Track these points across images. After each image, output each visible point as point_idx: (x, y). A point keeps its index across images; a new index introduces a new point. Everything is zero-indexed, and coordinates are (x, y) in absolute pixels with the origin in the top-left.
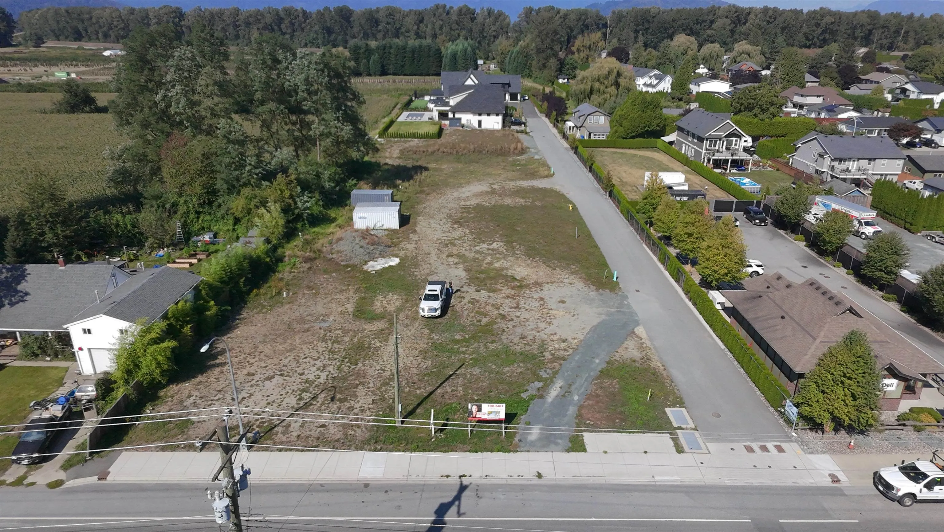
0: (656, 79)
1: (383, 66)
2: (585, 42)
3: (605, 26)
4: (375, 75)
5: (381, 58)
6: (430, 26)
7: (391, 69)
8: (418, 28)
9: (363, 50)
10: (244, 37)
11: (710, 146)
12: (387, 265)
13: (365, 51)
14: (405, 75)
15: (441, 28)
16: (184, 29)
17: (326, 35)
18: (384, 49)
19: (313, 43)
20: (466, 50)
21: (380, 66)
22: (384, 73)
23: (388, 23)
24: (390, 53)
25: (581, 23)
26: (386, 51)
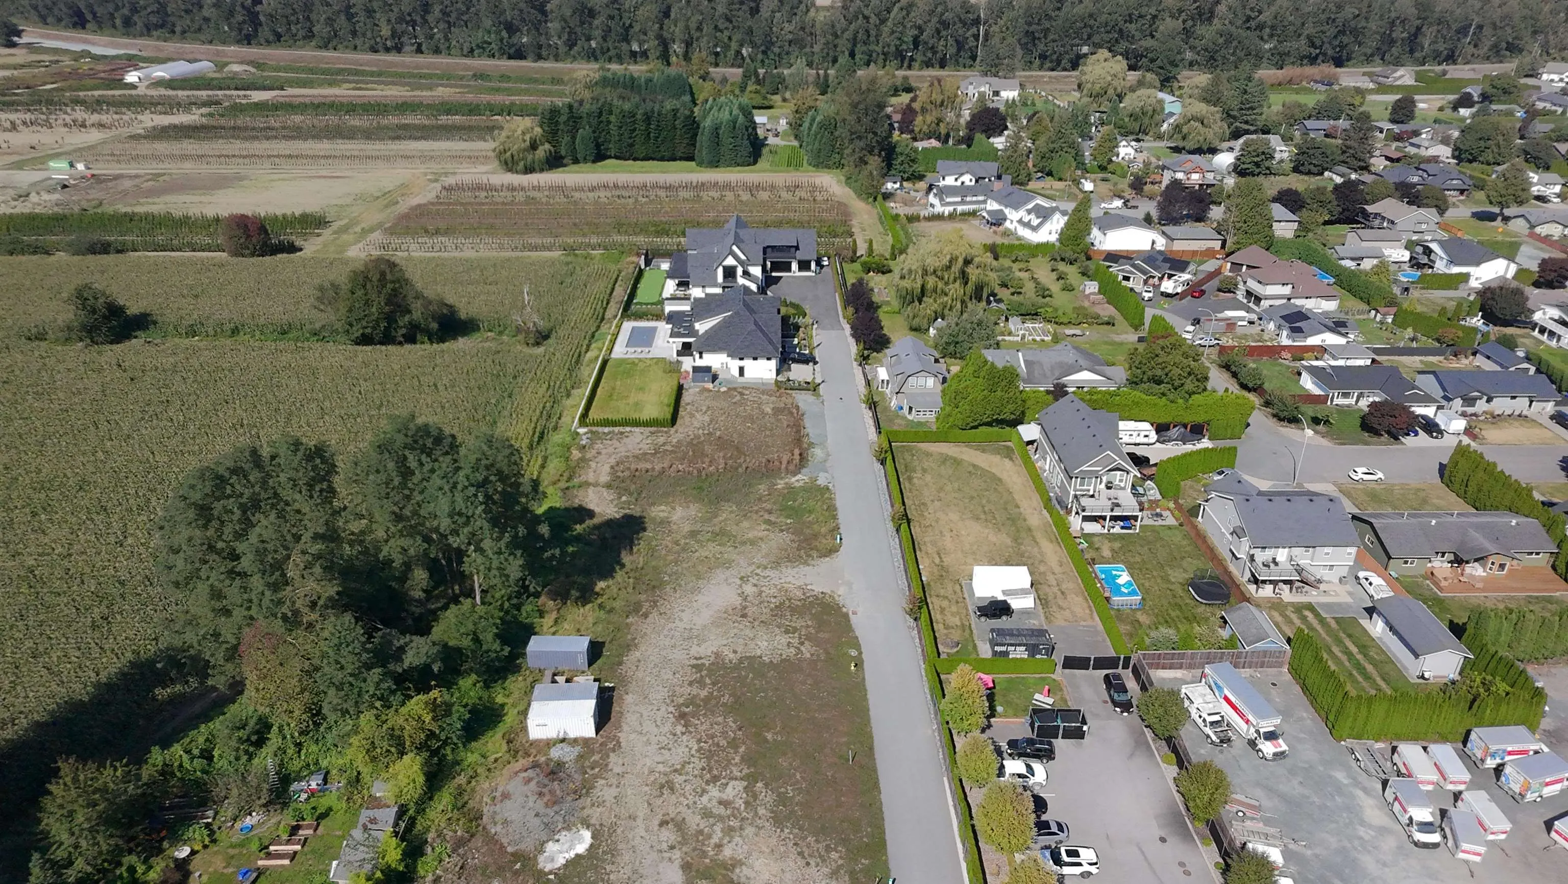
0: (1038, 217)
1: (598, 146)
2: (934, 95)
3: (977, 22)
4: (585, 160)
5: (594, 132)
6: (681, 25)
7: (613, 150)
8: (661, 28)
9: (563, 118)
10: (364, 35)
11: (1082, 484)
12: (572, 854)
13: (568, 120)
14: (635, 159)
15: (699, 29)
16: (262, 18)
17: (504, 34)
18: (601, 114)
19: (483, 48)
20: (735, 122)
21: (592, 145)
22: (600, 156)
23: (611, 18)
24: (609, 122)
25: (935, 20)
26: (603, 118)
